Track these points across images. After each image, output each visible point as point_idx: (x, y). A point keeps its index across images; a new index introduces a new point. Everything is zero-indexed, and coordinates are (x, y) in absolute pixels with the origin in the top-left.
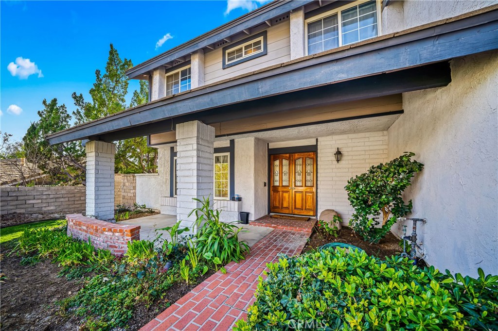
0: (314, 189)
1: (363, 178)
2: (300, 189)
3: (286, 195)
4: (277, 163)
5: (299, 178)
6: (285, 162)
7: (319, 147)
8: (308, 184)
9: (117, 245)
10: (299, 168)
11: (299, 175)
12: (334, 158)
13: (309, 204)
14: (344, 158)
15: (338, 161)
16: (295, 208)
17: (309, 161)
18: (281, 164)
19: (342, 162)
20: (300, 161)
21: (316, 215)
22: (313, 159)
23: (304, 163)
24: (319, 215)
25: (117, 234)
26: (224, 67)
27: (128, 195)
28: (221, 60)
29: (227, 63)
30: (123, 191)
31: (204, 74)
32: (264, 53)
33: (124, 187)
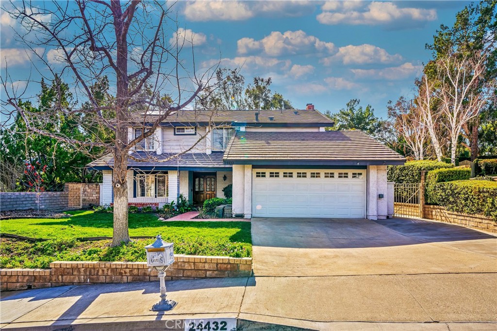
0: (215, 193)
2: (209, 192)
3: (202, 195)
4: (197, 179)
5: (208, 187)
6: (202, 179)
7: (217, 174)
8: (212, 190)
9: (153, 208)
10: (208, 183)
11: (208, 186)
12: (223, 179)
14: (227, 179)
15: (225, 180)
17: (213, 179)
18: (199, 181)
20: (208, 179)
23: (211, 181)
26: (175, 134)
27: (90, 198)
28: (173, 130)
29: (176, 133)
30: (84, 195)
31: (163, 135)
32: (195, 134)
33: (86, 193)
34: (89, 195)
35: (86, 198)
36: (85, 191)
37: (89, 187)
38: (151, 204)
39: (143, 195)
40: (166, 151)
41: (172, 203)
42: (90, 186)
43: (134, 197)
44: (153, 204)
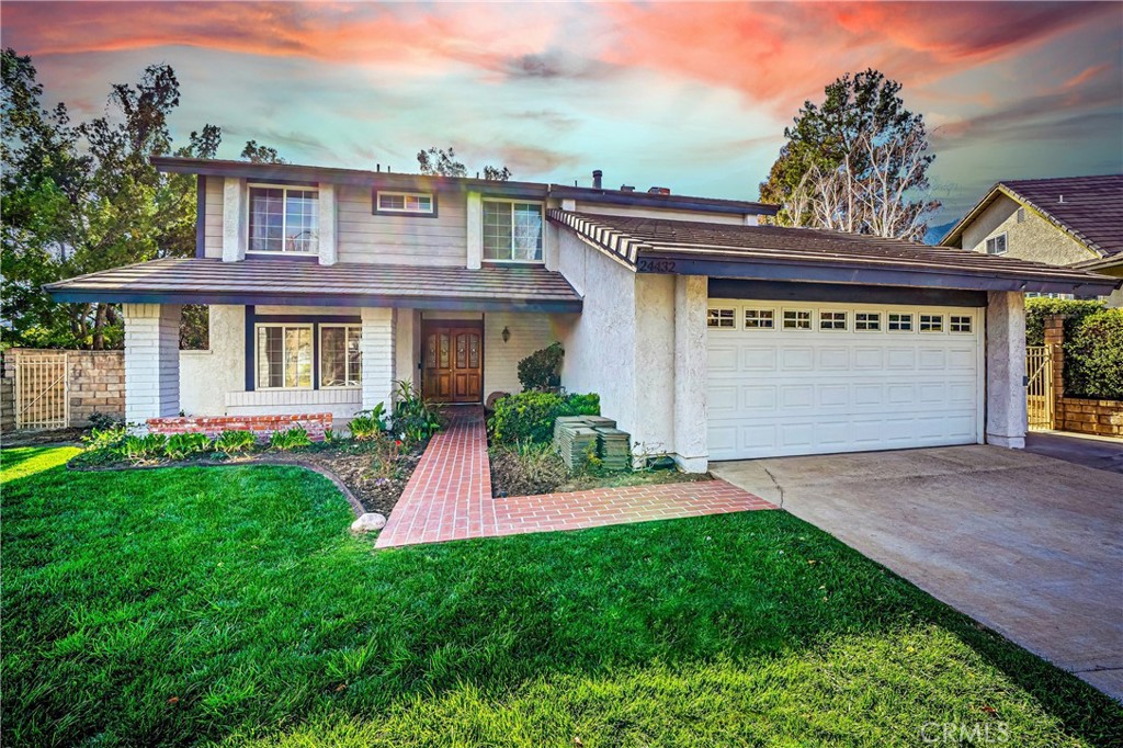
0: (480, 371)
1: (530, 359)
2: (464, 371)
3: (445, 379)
4: (433, 338)
6: (444, 338)
7: (486, 323)
8: (473, 364)
9: (313, 432)
10: (462, 346)
11: (461, 353)
12: (501, 337)
13: (474, 387)
14: (512, 337)
15: (506, 340)
16: (458, 395)
17: (473, 338)
18: (438, 338)
19: (510, 341)
20: (462, 338)
21: (482, 400)
22: (478, 335)
23: (467, 340)
24: (485, 400)
25: (313, 421)
26: (375, 212)
27: (98, 395)
28: (370, 200)
29: (379, 209)
30: (76, 388)
31: (339, 211)
32: (434, 215)
33: (82, 380)
34: (94, 386)
35: (82, 395)
36: (78, 374)
37: (93, 362)
38: (304, 417)
39: (276, 381)
40: (346, 259)
41: (377, 413)
42: (99, 358)
43: (247, 390)
44: (313, 417)
